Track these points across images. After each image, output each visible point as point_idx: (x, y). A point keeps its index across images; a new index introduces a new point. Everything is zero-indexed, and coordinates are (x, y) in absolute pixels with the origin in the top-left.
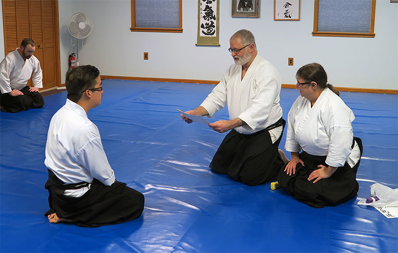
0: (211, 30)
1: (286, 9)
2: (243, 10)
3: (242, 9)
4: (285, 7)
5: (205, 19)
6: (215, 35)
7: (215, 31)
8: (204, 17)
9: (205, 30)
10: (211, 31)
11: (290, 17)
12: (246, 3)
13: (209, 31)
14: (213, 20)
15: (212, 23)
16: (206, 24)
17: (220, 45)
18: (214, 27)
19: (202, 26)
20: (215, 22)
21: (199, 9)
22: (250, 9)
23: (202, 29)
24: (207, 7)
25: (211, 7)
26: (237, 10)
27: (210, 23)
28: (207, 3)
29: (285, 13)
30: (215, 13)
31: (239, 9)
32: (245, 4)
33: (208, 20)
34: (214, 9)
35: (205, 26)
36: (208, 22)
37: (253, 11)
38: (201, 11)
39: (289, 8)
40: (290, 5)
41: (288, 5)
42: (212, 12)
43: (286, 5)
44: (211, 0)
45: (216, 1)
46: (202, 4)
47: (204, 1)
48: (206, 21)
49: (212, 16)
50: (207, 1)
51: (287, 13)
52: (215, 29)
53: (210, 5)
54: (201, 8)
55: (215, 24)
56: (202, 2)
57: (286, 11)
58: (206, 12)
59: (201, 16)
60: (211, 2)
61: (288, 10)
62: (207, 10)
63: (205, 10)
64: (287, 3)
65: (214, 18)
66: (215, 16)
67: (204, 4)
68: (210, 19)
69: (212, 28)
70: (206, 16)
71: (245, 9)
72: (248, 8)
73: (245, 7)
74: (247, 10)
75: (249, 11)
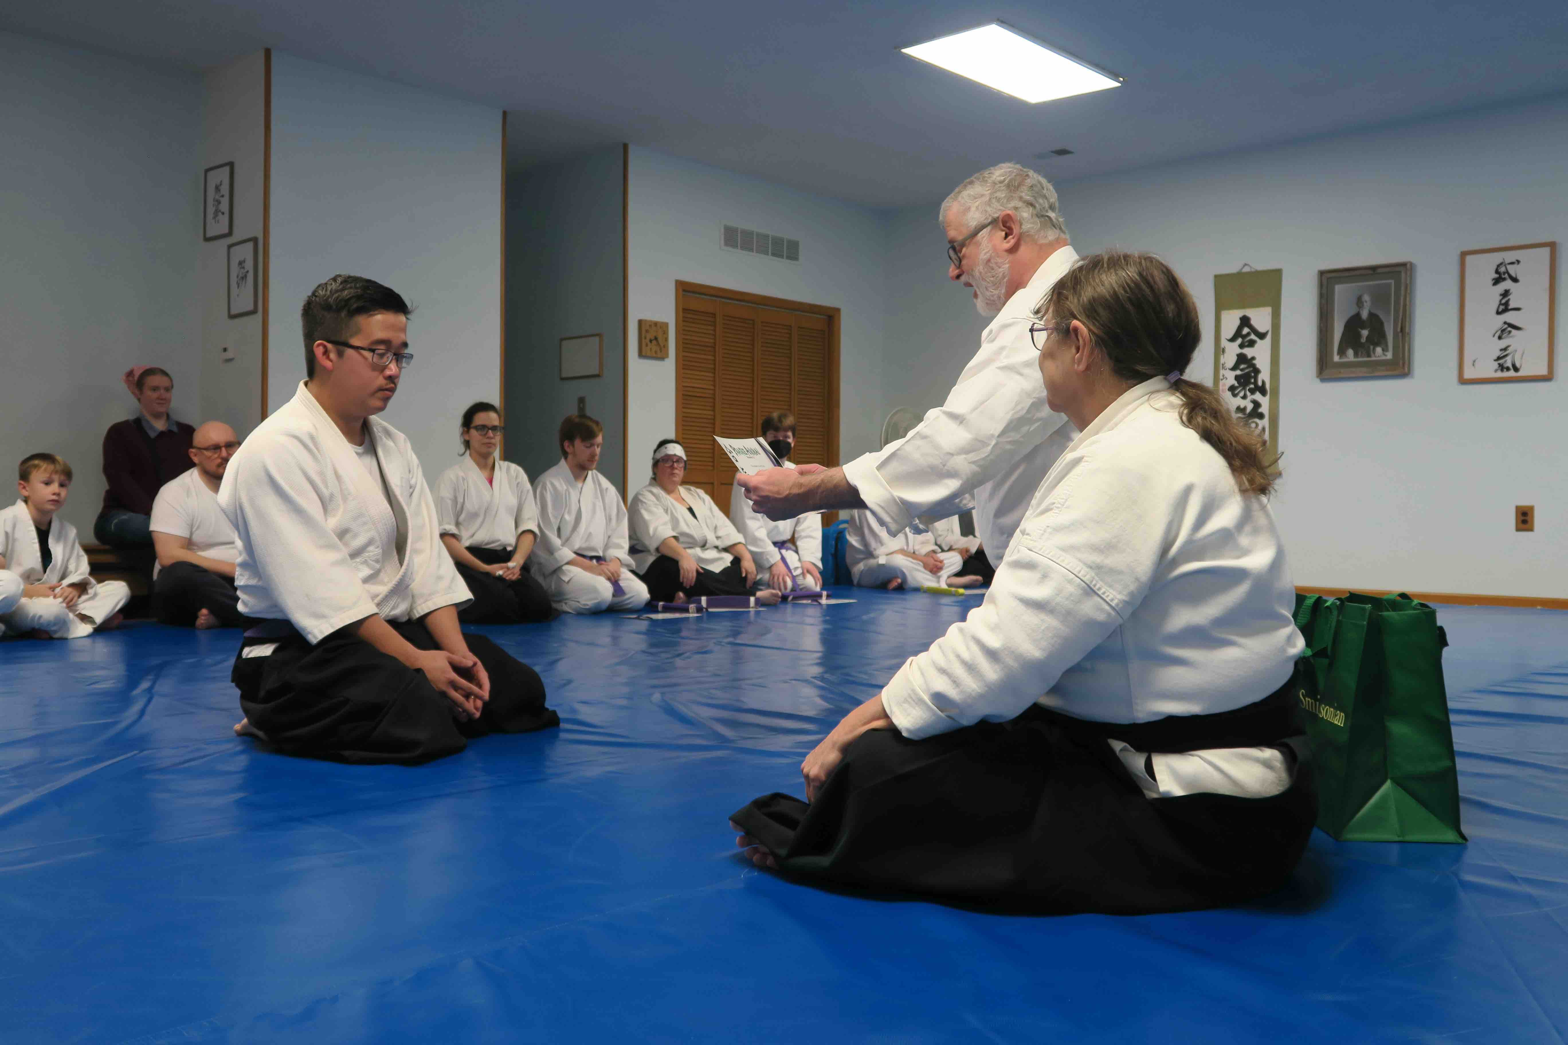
0: (1253, 425)
1: (1503, 343)
2: (1356, 355)
3: (1350, 352)
4: (1500, 338)
5: (1235, 395)
7: (1264, 429)
8: (1232, 389)
11: (1516, 369)
12: (1365, 333)
14: (1258, 396)
15: (1257, 404)
18: (1261, 416)
20: (1265, 402)
21: (1217, 366)
22: (1379, 350)
24: (1242, 359)
25: (1253, 358)
26: (1336, 358)
27: (1250, 407)
28: (1241, 346)
29: (1499, 358)
30: (1264, 376)
31: (1342, 352)
32: (1359, 336)
33: (1244, 397)
34: (1263, 362)
36: (1243, 403)
37: (1389, 355)
38: (1222, 372)
39: (1515, 340)
40: (1517, 328)
41: (1509, 329)
42: (1257, 371)
43: (1503, 331)
44: (1253, 337)
45: (1269, 337)
46: (1227, 350)
47: (1233, 340)
48: (1238, 402)
49: (1255, 383)
50: (1239, 341)
51: (1506, 356)
52: (1265, 423)
53: (1249, 352)
54: (1222, 361)
55: (1264, 409)
56: (1224, 343)
57: (1501, 350)
58: (1238, 372)
59: (1224, 385)
60: (1252, 344)
61: (1509, 346)
62: (1242, 366)
63: (1234, 369)
64: (1505, 323)
65: (1263, 391)
66: (1263, 382)
67: (1232, 351)
68: (1248, 393)
69: (1257, 420)
70: (1236, 384)
71: (1362, 353)
72: (1372, 347)
73: (1362, 345)
74: (1369, 356)
75: (1373, 358)
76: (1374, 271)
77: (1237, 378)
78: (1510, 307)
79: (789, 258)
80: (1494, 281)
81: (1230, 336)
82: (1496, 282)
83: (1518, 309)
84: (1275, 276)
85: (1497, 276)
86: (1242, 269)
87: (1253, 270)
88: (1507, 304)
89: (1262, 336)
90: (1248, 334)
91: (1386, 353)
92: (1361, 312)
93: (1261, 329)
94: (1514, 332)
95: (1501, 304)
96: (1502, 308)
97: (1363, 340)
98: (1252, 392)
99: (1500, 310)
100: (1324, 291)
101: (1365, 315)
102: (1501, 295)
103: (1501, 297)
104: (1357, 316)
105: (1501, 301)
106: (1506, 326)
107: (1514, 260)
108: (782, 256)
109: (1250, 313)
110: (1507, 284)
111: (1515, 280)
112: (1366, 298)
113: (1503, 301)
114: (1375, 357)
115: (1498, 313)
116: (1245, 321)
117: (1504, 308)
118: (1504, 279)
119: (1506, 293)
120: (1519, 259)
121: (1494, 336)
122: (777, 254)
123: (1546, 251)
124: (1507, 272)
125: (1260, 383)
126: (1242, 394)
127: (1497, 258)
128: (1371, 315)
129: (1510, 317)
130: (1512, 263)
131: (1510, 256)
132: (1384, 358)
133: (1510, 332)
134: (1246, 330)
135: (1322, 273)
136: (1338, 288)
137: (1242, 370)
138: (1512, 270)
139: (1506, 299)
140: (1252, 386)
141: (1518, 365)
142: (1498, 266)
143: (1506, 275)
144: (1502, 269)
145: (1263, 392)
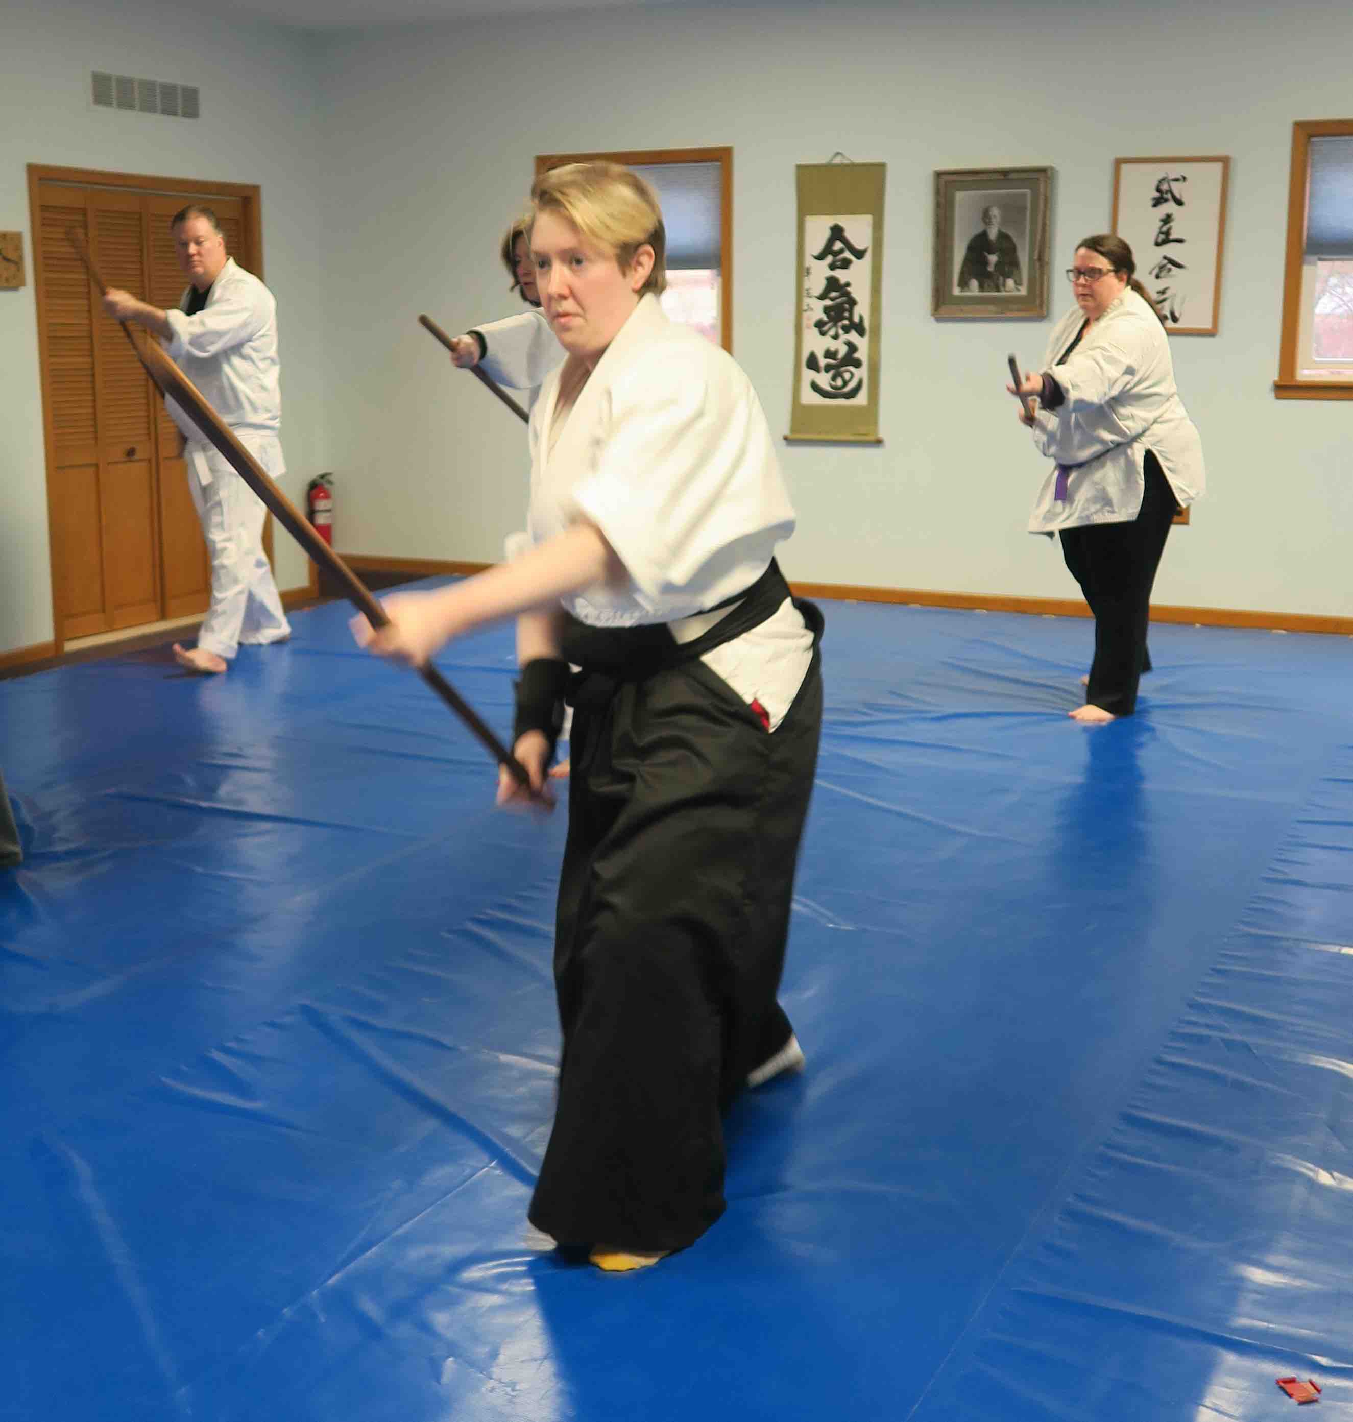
0: (847, 376)
1: (1161, 284)
2: (982, 288)
3: (974, 283)
4: (1158, 277)
5: (823, 334)
6: (862, 399)
7: (860, 381)
8: (819, 325)
9: (824, 380)
10: (845, 383)
11: (1175, 319)
12: (993, 259)
13: (839, 382)
14: (853, 336)
15: (852, 348)
16: (829, 354)
17: (879, 442)
18: (857, 364)
19: (812, 363)
20: (863, 344)
21: (800, 292)
22: (1010, 283)
23: (809, 375)
24: (832, 284)
25: (848, 285)
26: (956, 291)
27: (843, 350)
28: (832, 267)
30: (862, 310)
31: (963, 284)
32: (986, 263)
33: (836, 337)
34: (860, 292)
35: (823, 362)
36: (833, 345)
37: (1023, 291)
38: (806, 301)
39: (1175, 280)
40: (1179, 266)
41: (1170, 266)
42: (853, 303)
43: (1162, 268)
44: (847, 255)
45: (868, 256)
46: (812, 271)
47: (820, 257)
48: (828, 343)
49: (850, 319)
50: (830, 259)
51: (1164, 300)
52: (861, 373)
53: (842, 275)
54: (806, 286)
55: (862, 354)
56: (810, 262)
57: (1158, 292)
58: (828, 302)
59: (808, 319)
60: (846, 264)
61: (1167, 289)
62: (833, 294)
63: (822, 297)
64: (1165, 258)
65: (860, 329)
66: (861, 318)
67: (820, 272)
68: (841, 332)
69: (851, 368)
70: (825, 318)
71: (989, 285)
72: (1001, 278)
73: (989, 275)
74: (998, 291)
75: (1003, 294)
76: (1005, 175)
77: (827, 310)
78: (1172, 237)
79: (186, 115)
80: (1154, 202)
81: (816, 252)
82: (1157, 202)
83: (1180, 241)
84: (876, 172)
85: (1157, 195)
86: (832, 160)
87: (846, 162)
88: (1167, 233)
89: (859, 254)
90: (841, 251)
91: (1020, 288)
92: (989, 231)
93: (859, 246)
94: (1175, 270)
95: (1161, 233)
96: (1162, 237)
97: (991, 268)
98: (846, 330)
99: (1160, 240)
100: (942, 200)
101: (993, 234)
102: (1162, 220)
103: (1162, 223)
104: (984, 235)
105: (1162, 227)
106: (1166, 262)
107: (1178, 176)
108: (174, 113)
109: (843, 221)
110: (1169, 207)
111: (1179, 203)
112: (995, 212)
113: (1164, 229)
114: (1006, 291)
115: (1157, 244)
116: (837, 233)
117: (1165, 239)
118: (1166, 200)
119: (1167, 219)
120: (1187, 176)
121: (1150, 273)
122: (169, 111)
123: (1218, 167)
124: (1171, 192)
125: (856, 319)
126: (832, 332)
127: (1160, 171)
128: (1002, 236)
129: (1170, 250)
130: (1176, 180)
131: (1175, 170)
132: (1017, 293)
133: (1170, 270)
134: (838, 245)
135: (939, 175)
136: (960, 196)
137: (832, 299)
138: (1176, 188)
139: (1168, 226)
140: (846, 322)
141: (1177, 314)
142: (1161, 181)
143: (1169, 196)
144: (1165, 187)
145: (861, 331)
